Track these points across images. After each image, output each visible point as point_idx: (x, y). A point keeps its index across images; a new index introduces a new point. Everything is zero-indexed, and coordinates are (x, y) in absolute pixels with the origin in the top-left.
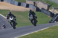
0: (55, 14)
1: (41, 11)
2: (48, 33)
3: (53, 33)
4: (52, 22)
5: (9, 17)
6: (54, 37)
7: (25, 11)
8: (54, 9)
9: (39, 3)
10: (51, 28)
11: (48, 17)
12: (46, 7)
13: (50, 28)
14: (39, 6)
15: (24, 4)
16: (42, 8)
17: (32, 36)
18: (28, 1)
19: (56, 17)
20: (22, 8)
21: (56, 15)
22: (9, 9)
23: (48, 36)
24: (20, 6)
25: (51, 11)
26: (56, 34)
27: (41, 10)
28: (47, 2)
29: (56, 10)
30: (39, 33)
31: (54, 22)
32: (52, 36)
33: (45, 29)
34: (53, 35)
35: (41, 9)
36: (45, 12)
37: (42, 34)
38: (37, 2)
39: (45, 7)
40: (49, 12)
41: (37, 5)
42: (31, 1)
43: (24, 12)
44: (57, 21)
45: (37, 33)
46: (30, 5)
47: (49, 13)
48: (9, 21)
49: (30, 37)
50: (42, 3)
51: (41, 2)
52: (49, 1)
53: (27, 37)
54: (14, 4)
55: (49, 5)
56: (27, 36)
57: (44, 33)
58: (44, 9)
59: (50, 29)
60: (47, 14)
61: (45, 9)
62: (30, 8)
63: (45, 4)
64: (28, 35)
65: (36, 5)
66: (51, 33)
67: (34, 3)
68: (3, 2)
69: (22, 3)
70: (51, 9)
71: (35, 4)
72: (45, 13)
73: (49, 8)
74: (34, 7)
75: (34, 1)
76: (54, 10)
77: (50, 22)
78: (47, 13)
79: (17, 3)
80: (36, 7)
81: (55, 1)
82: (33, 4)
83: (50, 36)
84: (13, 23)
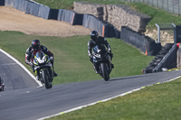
0: (163, 44)
1: (119, 37)
2: (141, 105)
3: (157, 106)
4: (155, 71)
5: (35, 54)
6: (161, 117)
7: (72, 35)
8: (161, 29)
9: (114, 10)
10: (149, 88)
11: (140, 54)
12: (134, 23)
13: (147, 89)
14: (113, 21)
15: (67, 12)
16: (123, 27)
17: (93, 115)
18: (80, 4)
19: (168, 54)
20: (62, 28)
21: (168, 50)
22: (19, 30)
23: (142, 114)
24: (56, 19)
25: (150, 35)
26: (165, 108)
27: (119, 32)
28: (141, 8)
29: (166, 33)
30: (115, 104)
31: (160, 70)
32: (153, 114)
33: (133, 93)
34: (158, 110)
35: (120, 29)
36: (132, 38)
37: (123, 109)
38: (109, 8)
39: (132, 23)
40: (145, 40)
41: (107, 17)
42: (90, 6)
43: (68, 37)
44: (168, 69)
45: (106, 105)
46: (85, 17)
47: (145, 43)
48: (33, 67)
49: (86, 116)
50: (124, 12)
51: (120, 9)
52: (145, 6)
53: (76, 117)
54: (36, 15)
55: (146, 16)
56: (77, 114)
57: (128, 104)
58: (131, 30)
59: (148, 93)
60: (138, 46)
61: (133, 29)
62: (86, 25)
63: (131, 13)
64: (80, 110)
65: (104, 16)
66: (151, 104)
67: (100, 10)
68: (3, 7)
69: (60, 10)
70: (151, 31)
71: (103, 14)
72: (133, 43)
73: (145, 27)
74: (100, 22)
75: (99, 6)
76: (162, 32)
77: (148, 71)
78: (138, 41)
79: (45, 10)
80: (105, 22)
81: (165, 6)
82: (95, 13)
83: (146, 113)
84: (45, 72)
